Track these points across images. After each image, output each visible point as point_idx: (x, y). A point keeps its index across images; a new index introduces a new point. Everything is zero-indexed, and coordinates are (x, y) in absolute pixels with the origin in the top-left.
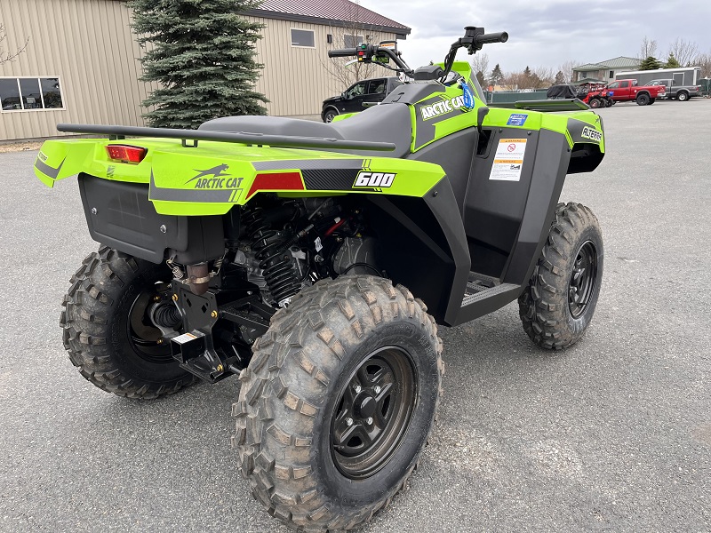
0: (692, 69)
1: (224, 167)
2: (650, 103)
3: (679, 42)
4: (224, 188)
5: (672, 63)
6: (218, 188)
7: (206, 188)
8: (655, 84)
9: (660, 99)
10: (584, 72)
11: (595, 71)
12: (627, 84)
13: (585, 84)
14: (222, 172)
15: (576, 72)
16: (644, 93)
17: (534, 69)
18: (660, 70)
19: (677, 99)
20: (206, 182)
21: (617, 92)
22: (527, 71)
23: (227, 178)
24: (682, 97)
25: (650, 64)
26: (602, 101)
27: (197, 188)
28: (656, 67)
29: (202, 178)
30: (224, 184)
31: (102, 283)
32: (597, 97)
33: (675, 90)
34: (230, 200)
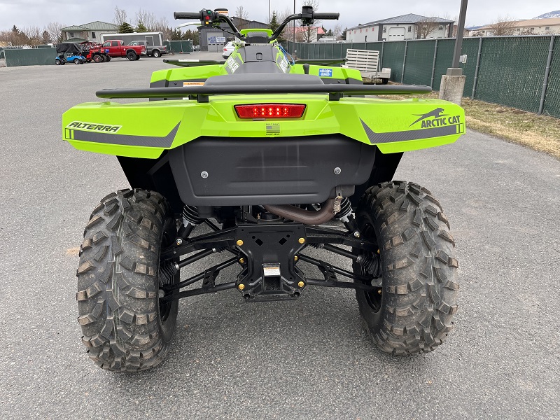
0: (157, 33)
1: (440, 110)
2: (137, 59)
3: (142, 13)
4: (448, 124)
5: (142, 29)
6: (443, 125)
7: (433, 127)
8: (135, 44)
9: (143, 56)
10: (72, 33)
11: (81, 32)
12: (117, 44)
13: (85, 43)
14: (440, 114)
15: (64, 32)
16: (131, 51)
17: (20, 28)
18: (135, 34)
19: (153, 56)
20: (429, 123)
21: (111, 50)
22: (15, 29)
23: (447, 117)
24: (156, 55)
25: (125, 28)
26: (102, 57)
27: (424, 128)
28: (131, 31)
29: (425, 120)
30: (446, 121)
31: (142, 257)
32: (98, 53)
33: (150, 49)
34: (457, 132)
